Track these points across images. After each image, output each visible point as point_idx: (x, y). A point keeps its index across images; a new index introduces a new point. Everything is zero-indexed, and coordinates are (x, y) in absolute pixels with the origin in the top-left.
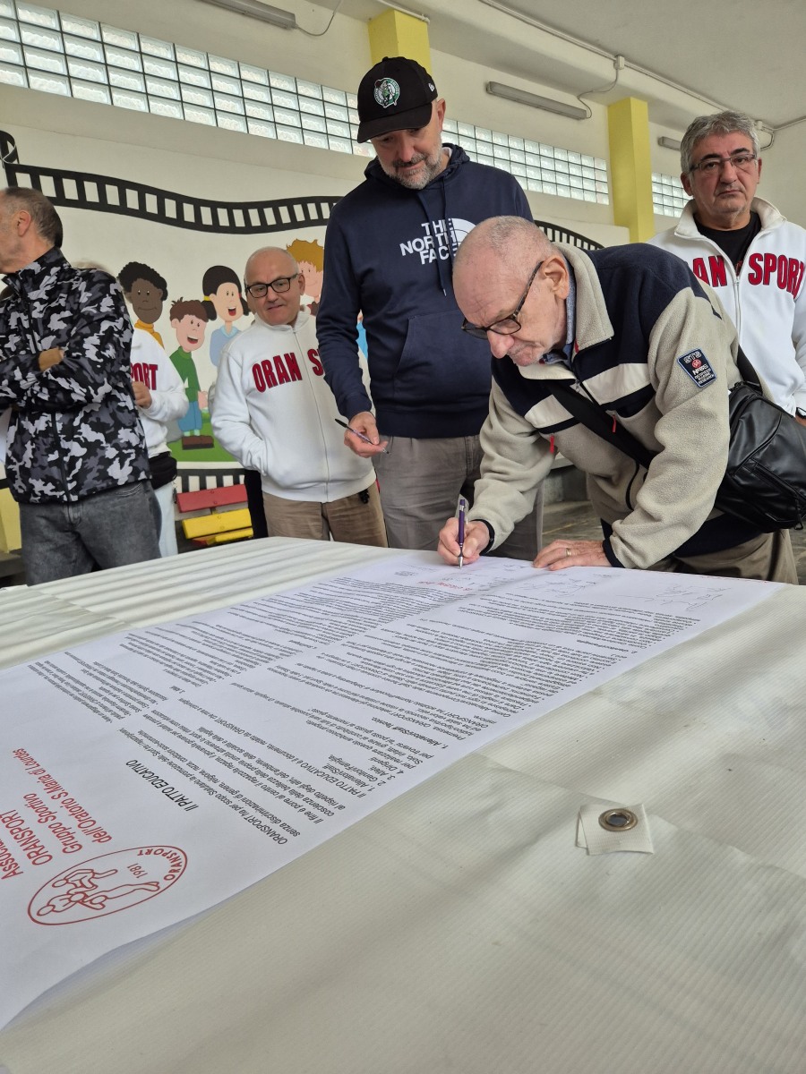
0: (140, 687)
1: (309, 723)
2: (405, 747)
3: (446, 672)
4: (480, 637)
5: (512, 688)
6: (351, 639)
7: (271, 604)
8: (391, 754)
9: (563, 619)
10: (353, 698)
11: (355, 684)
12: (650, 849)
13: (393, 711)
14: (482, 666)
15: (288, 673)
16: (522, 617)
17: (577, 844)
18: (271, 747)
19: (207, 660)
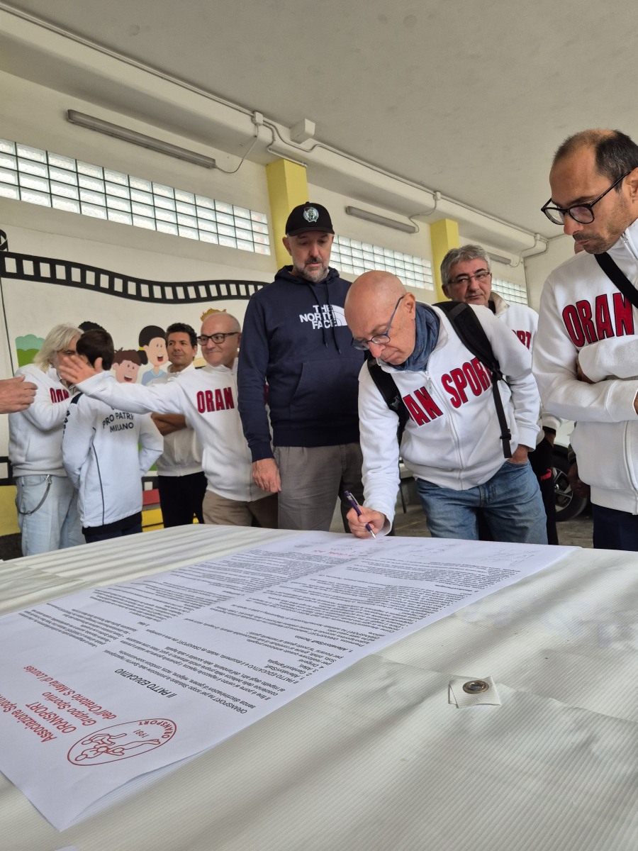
0: (113, 623)
1: (249, 641)
2: (322, 652)
3: (344, 607)
4: (366, 585)
5: (392, 615)
6: (270, 589)
7: (203, 568)
8: (313, 657)
9: (423, 572)
10: (279, 625)
11: (278, 616)
12: (499, 703)
13: (310, 631)
14: (369, 602)
15: (227, 611)
16: (394, 572)
17: (449, 702)
18: (223, 656)
19: (162, 605)
